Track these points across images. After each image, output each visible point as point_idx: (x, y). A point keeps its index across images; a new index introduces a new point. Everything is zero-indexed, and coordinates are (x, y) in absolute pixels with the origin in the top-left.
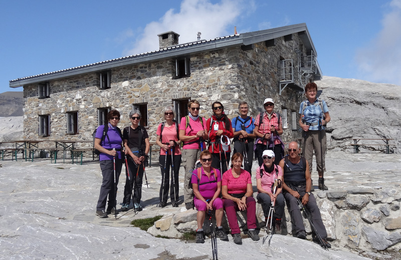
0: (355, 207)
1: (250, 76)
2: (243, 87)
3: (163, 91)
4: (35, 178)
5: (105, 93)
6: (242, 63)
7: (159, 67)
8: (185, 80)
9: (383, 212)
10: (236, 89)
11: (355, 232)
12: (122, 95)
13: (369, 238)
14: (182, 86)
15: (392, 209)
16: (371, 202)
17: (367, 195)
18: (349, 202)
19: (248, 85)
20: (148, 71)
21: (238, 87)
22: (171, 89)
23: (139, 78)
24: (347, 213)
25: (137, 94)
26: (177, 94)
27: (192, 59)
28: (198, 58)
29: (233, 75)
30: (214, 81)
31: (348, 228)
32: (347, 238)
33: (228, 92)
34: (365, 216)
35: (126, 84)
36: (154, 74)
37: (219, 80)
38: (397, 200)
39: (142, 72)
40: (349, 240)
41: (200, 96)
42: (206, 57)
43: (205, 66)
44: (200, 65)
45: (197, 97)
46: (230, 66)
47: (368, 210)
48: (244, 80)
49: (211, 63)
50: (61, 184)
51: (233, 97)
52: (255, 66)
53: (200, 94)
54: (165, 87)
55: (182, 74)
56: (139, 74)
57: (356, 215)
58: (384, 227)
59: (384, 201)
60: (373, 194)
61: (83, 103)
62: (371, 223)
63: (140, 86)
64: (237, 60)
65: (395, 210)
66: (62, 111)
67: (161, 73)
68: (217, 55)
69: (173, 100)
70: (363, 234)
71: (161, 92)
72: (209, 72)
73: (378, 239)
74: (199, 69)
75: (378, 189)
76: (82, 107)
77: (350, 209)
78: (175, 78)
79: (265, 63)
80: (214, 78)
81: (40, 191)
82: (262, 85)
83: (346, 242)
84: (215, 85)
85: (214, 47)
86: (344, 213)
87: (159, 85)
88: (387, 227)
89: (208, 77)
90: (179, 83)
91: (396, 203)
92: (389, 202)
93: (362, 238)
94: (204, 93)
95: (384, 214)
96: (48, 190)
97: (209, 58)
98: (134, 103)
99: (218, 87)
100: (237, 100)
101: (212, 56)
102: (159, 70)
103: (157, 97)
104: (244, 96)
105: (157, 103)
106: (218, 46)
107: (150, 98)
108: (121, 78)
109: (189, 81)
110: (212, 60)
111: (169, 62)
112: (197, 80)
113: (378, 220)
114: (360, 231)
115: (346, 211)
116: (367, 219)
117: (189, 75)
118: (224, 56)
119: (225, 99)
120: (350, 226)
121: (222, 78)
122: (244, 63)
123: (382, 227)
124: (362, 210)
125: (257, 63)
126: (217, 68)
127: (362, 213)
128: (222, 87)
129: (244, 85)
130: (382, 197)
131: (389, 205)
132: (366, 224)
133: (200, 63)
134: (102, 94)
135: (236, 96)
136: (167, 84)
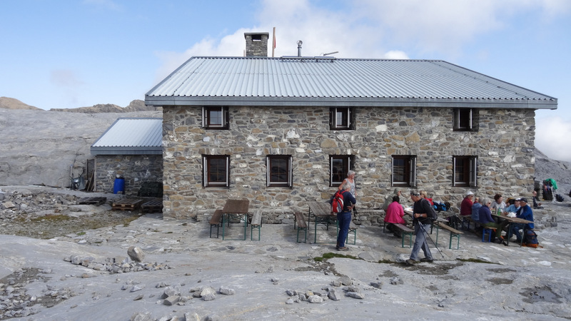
3: (439, 144)
7: (434, 115)
8: (470, 135)
10: (533, 152)
12: (375, 142)
14: (466, 141)
20: (418, 116)
22: (451, 142)
23: (403, 124)
25: (400, 143)
26: (460, 150)
27: (481, 112)
28: (489, 112)
29: (530, 137)
30: (508, 140)
33: (523, 155)
35: (382, 128)
36: (428, 121)
37: (514, 140)
39: (408, 116)
41: (490, 156)
42: (500, 113)
43: (499, 124)
44: (492, 121)
45: (486, 156)
46: (528, 128)
49: (505, 120)
51: (530, 161)
53: (489, 153)
54: (443, 140)
56: (404, 118)
61: (302, 145)
63: (404, 133)
66: (258, 153)
67: (438, 123)
68: (513, 113)
69: (454, 156)
71: (437, 145)
72: (502, 130)
74: (491, 125)
76: (301, 150)
78: (457, 130)
80: (509, 138)
84: (509, 146)
87: (435, 136)
89: (501, 135)
90: (462, 137)
94: (495, 153)
97: (503, 114)
98: (395, 154)
99: (513, 148)
100: (533, 165)
101: (507, 113)
102: (435, 118)
103: (431, 150)
105: (431, 157)
107: (420, 151)
109: (476, 137)
111: (449, 110)
112: (487, 137)
117: (475, 129)
118: (521, 115)
119: (519, 163)
121: (517, 140)
126: (512, 127)
128: (517, 149)
133: (491, 119)
135: (533, 160)
136: (445, 136)
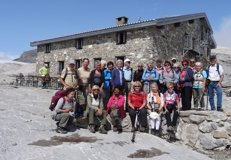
0: (195, 123)
1: (162, 44)
2: (157, 51)
3: (110, 52)
4: (30, 94)
5: (80, 51)
6: (157, 37)
7: (109, 38)
8: (123, 45)
9: (213, 127)
10: (152, 52)
11: (193, 137)
12: (88, 53)
13: (202, 141)
14: (121, 49)
15: (219, 126)
16: (206, 120)
17: (204, 116)
18: (191, 119)
19: (160, 50)
20: (103, 39)
21: (153, 51)
22: (115, 50)
23: (98, 43)
24: (190, 125)
25: (96, 53)
26: (118, 53)
27: (128, 33)
28: (131, 33)
29: (150, 43)
30: (139, 46)
31: (189, 134)
32: (188, 140)
33: (147, 54)
34: (201, 128)
35: (90, 46)
36: (106, 41)
37: (142, 46)
38: (222, 121)
39: (100, 40)
40: (190, 141)
41: (131, 55)
42: (136, 32)
43: (135, 38)
44: (132, 37)
45: (129, 56)
46: (149, 38)
47: (203, 125)
48: (158, 47)
49: (138, 36)
50: (42, 98)
51: (150, 56)
52: (166, 38)
53: (131, 54)
54: (112, 49)
55: (122, 42)
56: (98, 41)
57: (196, 127)
58: (213, 136)
59: (214, 120)
60: (207, 116)
61: (67, 56)
62: (204, 133)
63: (98, 48)
64: (153, 35)
65: (221, 127)
66: (56, 61)
67: (110, 41)
68: (142, 31)
69: (116, 57)
70: (198, 138)
71: (109, 52)
72: (137, 41)
73: (207, 142)
74: (131, 39)
75: (211, 113)
76: (67, 59)
77: (192, 123)
78: (118, 44)
79: (173, 37)
80: (140, 45)
81: (30, 101)
82: (170, 50)
83: (187, 142)
84: (140, 49)
85: (140, 26)
86: (188, 125)
87: (109, 48)
88: (215, 136)
89: (136, 44)
90: (119, 47)
91: (222, 123)
92: (217, 121)
93: (198, 141)
94: (133, 54)
95: (213, 128)
96: (34, 101)
97: (137, 33)
98: (94, 58)
99: (142, 50)
100: (152, 59)
101: (139, 32)
102: (109, 39)
103: (107, 55)
104: (157, 56)
105: (107, 58)
106: (142, 26)
107: (103, 55)
108: (88, 43)
109: (125, 46)
110: (139, 34)
111: (115, 34)
112: (130, 45)
113: (209, 131)
114: (197, 137)
115: (189, 124)
116: (202, 130)
117: (125, 43)
118: (146, 32)
119: (145, 58)
120: (191, 133)
121: (144, 45)
122: (158, 37)
123: (211, 135)
124: (199, 125)
125: (168, 36)
126: (141, 39)
127: (199, 127)
128: (144, 50)
129: (157, 49)
130: (213, 118)
131: (217, 123)
132: (201, 133)
133: (132, 36)
134: (78, 52)
135: (151, 56)
136: (113, 47)
